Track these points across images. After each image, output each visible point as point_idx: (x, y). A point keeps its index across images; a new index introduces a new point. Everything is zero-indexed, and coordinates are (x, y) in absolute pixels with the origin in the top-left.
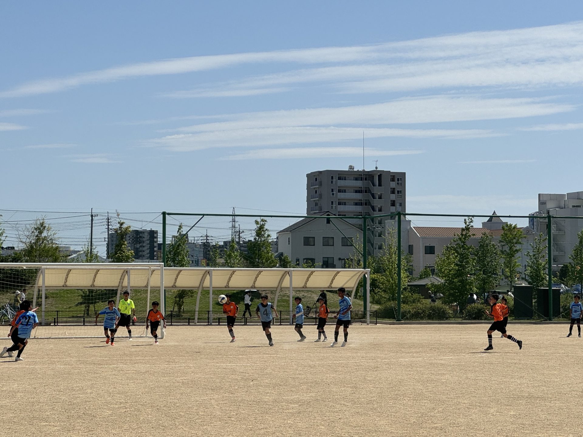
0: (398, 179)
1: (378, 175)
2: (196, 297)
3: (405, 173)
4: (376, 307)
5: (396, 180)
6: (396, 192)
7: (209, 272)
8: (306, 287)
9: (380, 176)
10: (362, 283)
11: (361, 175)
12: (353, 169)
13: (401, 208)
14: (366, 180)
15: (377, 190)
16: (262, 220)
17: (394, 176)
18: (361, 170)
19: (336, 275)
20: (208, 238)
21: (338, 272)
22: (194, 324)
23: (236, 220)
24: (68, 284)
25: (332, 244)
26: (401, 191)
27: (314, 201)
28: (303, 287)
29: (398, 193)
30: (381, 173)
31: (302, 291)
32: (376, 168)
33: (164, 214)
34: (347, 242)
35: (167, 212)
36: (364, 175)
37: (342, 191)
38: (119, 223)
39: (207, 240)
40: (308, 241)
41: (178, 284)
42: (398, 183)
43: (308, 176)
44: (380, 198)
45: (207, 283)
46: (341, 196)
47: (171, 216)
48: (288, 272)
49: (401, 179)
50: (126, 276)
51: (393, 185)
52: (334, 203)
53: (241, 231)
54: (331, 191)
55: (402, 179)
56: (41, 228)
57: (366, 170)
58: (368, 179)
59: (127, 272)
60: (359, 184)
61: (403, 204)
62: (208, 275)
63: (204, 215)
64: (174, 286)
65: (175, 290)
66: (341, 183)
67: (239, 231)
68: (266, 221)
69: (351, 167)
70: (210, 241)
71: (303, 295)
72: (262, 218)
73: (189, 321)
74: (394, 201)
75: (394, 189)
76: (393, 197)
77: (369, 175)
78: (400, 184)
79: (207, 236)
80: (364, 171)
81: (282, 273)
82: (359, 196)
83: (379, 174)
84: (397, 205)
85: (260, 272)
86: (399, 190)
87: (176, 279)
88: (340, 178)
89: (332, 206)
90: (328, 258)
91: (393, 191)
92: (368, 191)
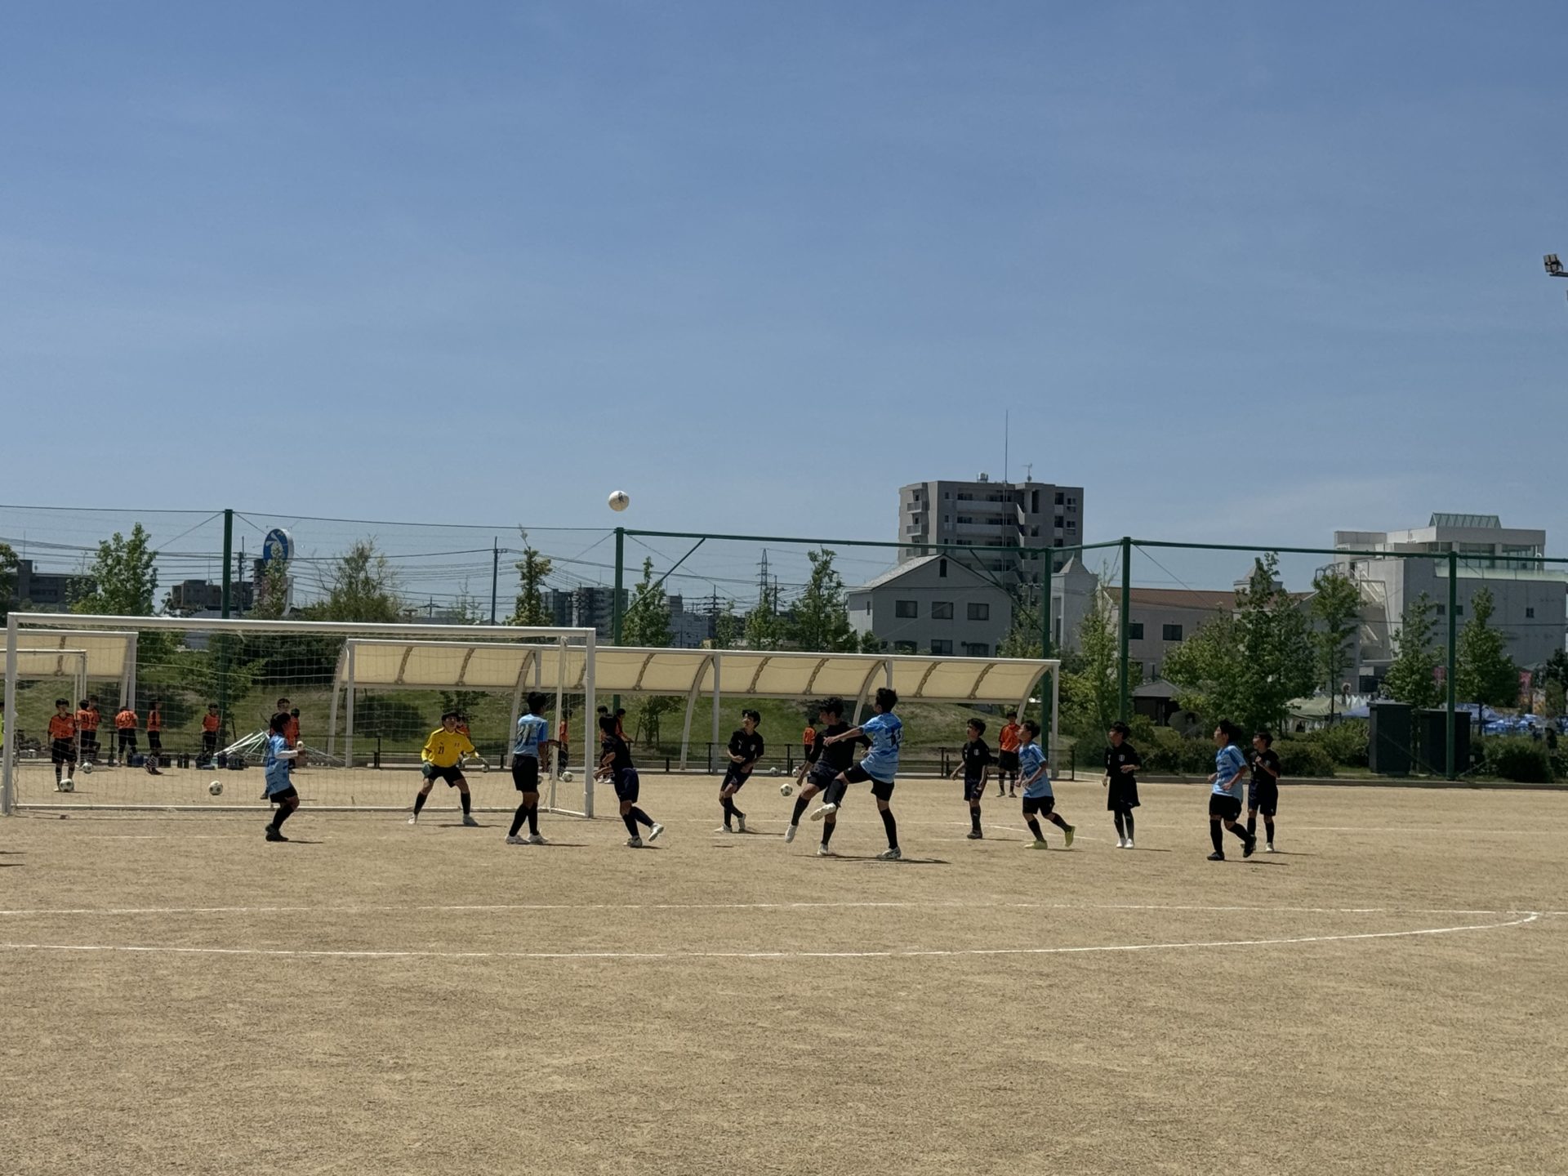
0: (1069, 500)
1: (1033, 492)
2: (685, 712)
3: (1083, 488)
4: (1069, 741)
5: (1065, 501)
7: (712, 660)
8: (921, 697)
9: (1035, 495)
11: (1000, 492)
12: (986, 481)
14: (1009, 500)
15: (1030, 520)
16: (825, 552)
17: (1062, 494)
18: (1000, 480)
19: (985, 672)
20: (717, 601)
21: (991, 665)
22: (679, 770)
23: (769, 562)
24: (407, 678)
25: (949, 615)
27: (913, 537)
28: (915, 696)
29: (1069, 526)
30: (1037, 488)
31: (911, 703)
33: (620, 532)
34: (978, 612)
35: (627, 528)
36: (1006, 490)
37: (966, 519)
38: (526, 552)
39: (715, 604)
40: (904, 610)
41: (646, 683)
42: (1068, 508)
43: (901, 491)
44: (1036, 534)
45: (708, 684)
46: (965, 528)
47: (634, 536)
48: (883, 663)
49: (1074, 499)
50: (533, 664)
51: (1060, 510)
52: (949, 541)
53: (779, 588)
54: (944, 519)
55: (1077, 501)
56: (360, 558)
57: (1011, 481)
58: (1012, 498)
59: (534, 655)
60: (997, 507)
62: (711, 666)
63: (704, 537)
64: (637, 688)
65: (645, 699)
66: (964, 505)
67: (776, 588)
68: (833, 553)
69: (984, 478)
70: (720, 606)
71: (913, 712)
72: (826, 547)
73: (668, 764)
75: (1062, 518)
76: (1059, 532)
77: (1015, 491)
78: (1072, 509)
79: (715, 598)
80: (1006, 483)
81: (871, 664)
82: (996, 530)
83: (1034, 490)
85: (824, 660)
86: (1071, 520)
87: (642, 674)
88: (962, 496)
90: (941, 641)
91: (1059, 522)
92: (1012, 521)
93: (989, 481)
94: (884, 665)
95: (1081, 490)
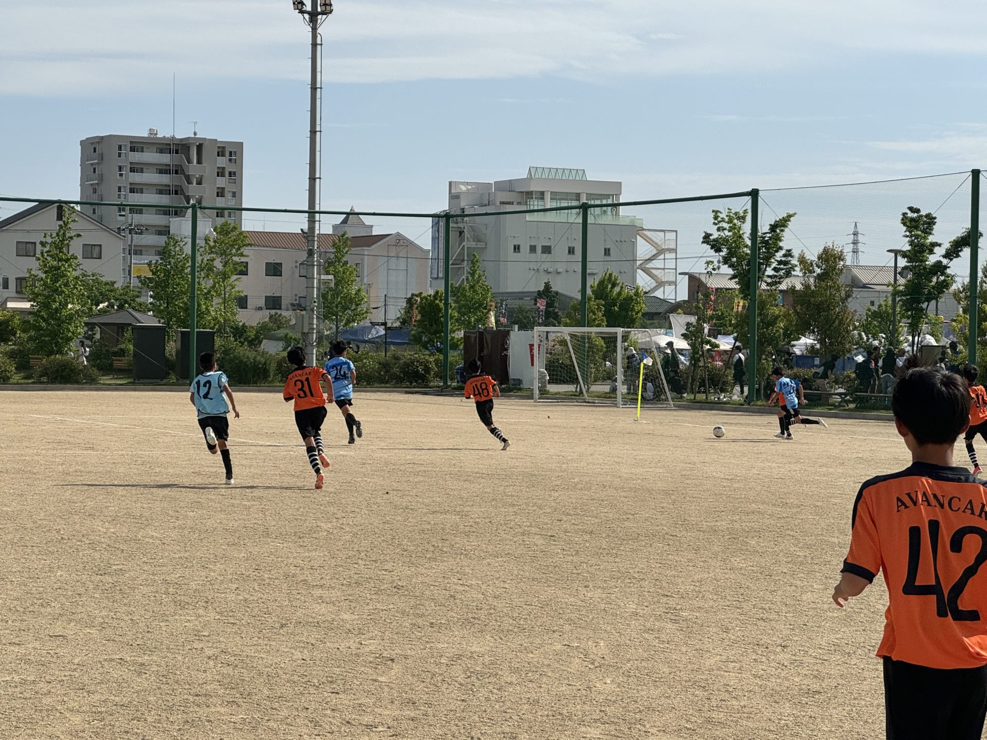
0: (231, 153)
1: (197, 146)
3: (242, 143)
5: (227, 154)
6: (227, 174)
9: (200, 148)
11: (170, 145)
12: (156, 134)
13: (234, 201)
14: (177, 152)
15: (193, 169)
17: (224, 148)
18: (168, 135)
26: (234, 173)
27: (91, 185)
29: (230, 176)
30: (201, 142)
32: (195, 134)
36: (173, 144)
37: (137, 170)
42: (230, 160)
43: (82, 143)
44: (199, 183)
46: (136, 178)
49: (235, 152)
51: (222, 162)
52: (122, 189)
54: (117, 169)
55: (237, 153)
57: (177, 137)
58: (180, 151)
60: (165, 159)
61: (237, 195)
66: (136, 157)
69: (152, 132)
74: (223, 189)
75: (223, 168)
76: (221, 182)
77: (181, 144)
78: (233, 161)
80: (173, 138)
82: (165, 179)
83: (198, 144)
84: (229, 196)
86: (232, 171)
88: (133, 149)
89: (119, 195)
91: (221, 173)
92: (179, 171)
93: (158, 136)
95: (240, 145)
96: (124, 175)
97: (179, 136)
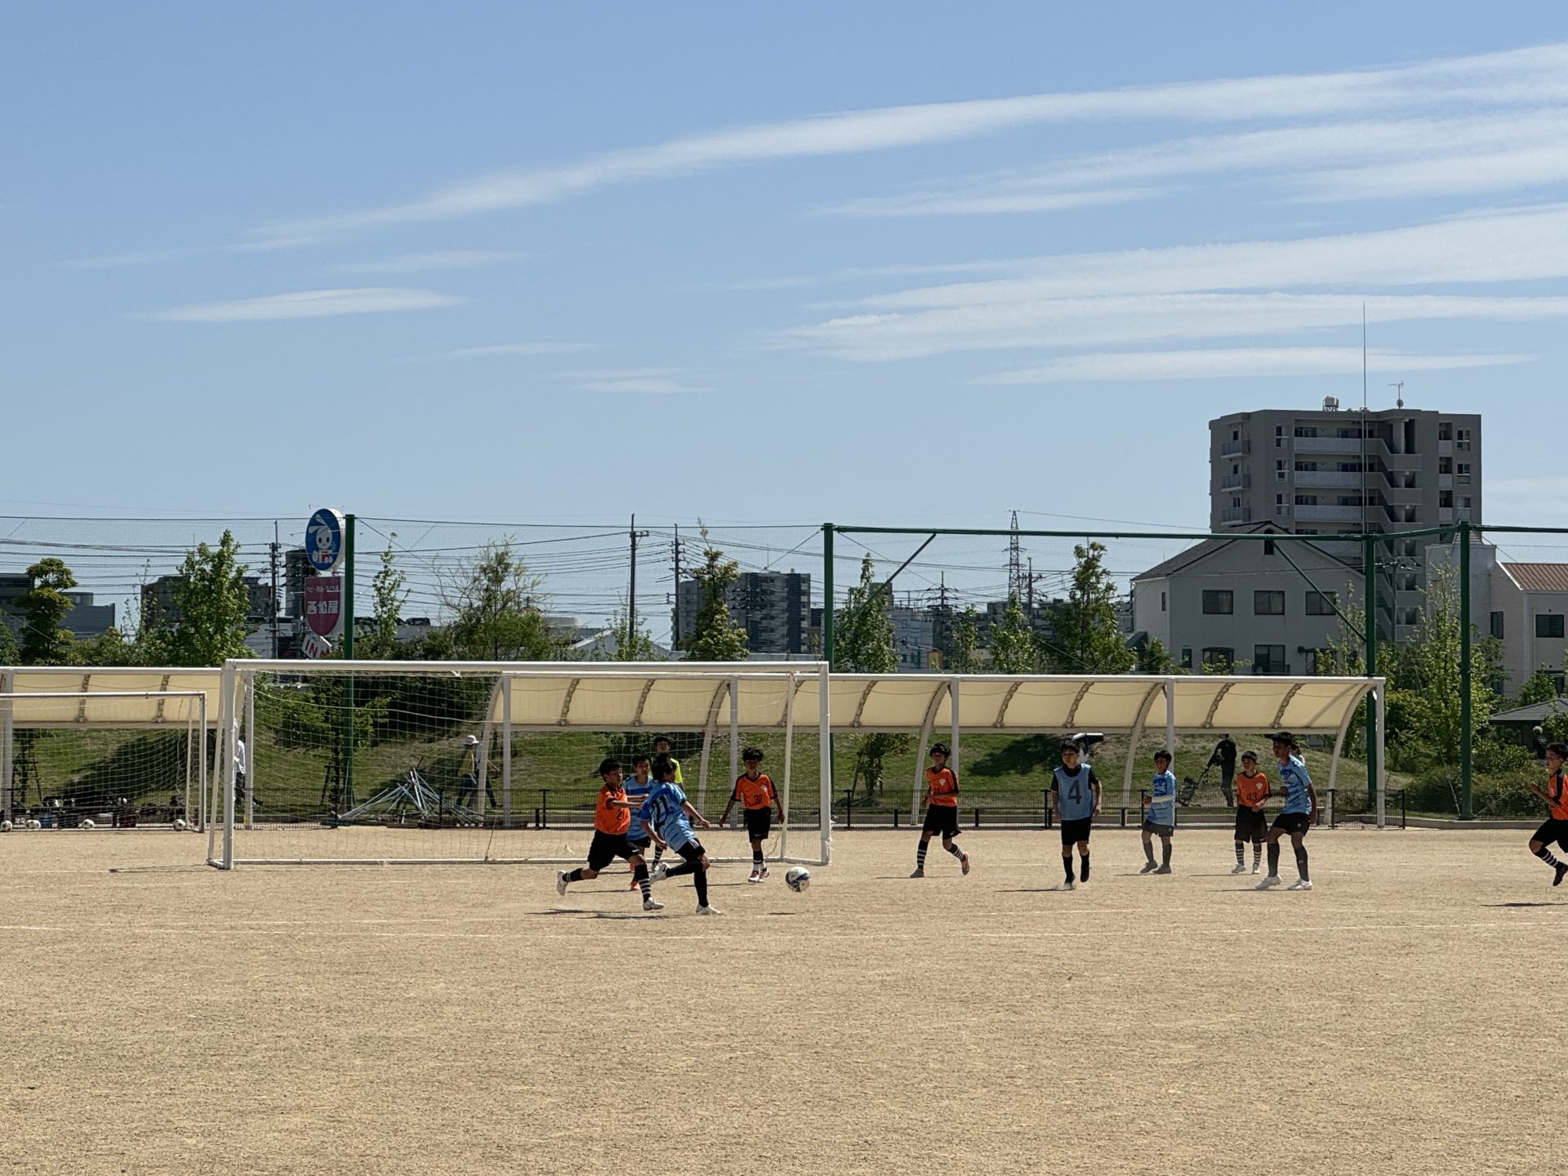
0: (1460, 434)
1: (1406, 423)
2: (917, 753)
3: (1479, 416)
4: (1403, 781)
5: (1455, 435)
6: (1455, 469)
7: (949, 687)
8: (1211, 727)
9: (1410, 427)
10: (1364, 715)
11: (1359, 423)
12: (1337, 406)
13: (1469, 514)
14: (1371, 435)
15: (1402, 464)
16: (1093, 546)
17: (1448, 425)
18: (1356, 408)
19: (1291, 694)
20: (946, 594)
21: (1298, 686)
22: (909, 825)
23: (1020, 546)
24: (572, 717)
25: (1280, 610)
26: (1467, 467)
27: (1231, 493)
28: (1204, 727)
29: (1460, 471)
30: (1412, 418)
31: (1201, 736)
32: (1400, 403)
33: (828, 529)
34: (1320, 605)
35: (837, 524)
36: (1365, 422)
37: (1306, 466)
38: (706, 554)
39: (943, 598)
40: (1216, 603)
41: (865, 719)
42: (1460, 445)
43: (1213, 425)
44: (1410, 484)
45: (944, 716)
46: (1305, 479)
47: (846, 534)
48: (1162, 686)
49: (1468, 432)
50: (727, 699)
51: (1446, 448)
52: (1284, 499)
53: (1034, 575)
54: (1275, 465)
55: (1471, 434)
56: (497, 569)
57: (1373, 408)
58: (1376, 434)
59: (729, 685)
60: (1353, 446)
61: (1473, 502)
62: (948, 694)
63: (935, 532)
64: (856, 724)
65: (860, 734)
66: (1304, 445)
67: (1030, 575)
68: (1102, 548)
69: (1330, 402)
70: (950, 602)
71: (1204, 748)
72: (1092, 540)
73: (896, 818)
74: (1449, 493)
75: (1449, 460)
76: (1446, 482)
77: (1379, 422)
78: (1465, 447)
79: (943, 590)
80: (1365, 412)
81: (1147, 687)
82: (1352, 480)
83: (1407, 420)
84: (1459, 504)
85: (1088, 685)
86: (1464, 462)
87: (861, 705)
88: (1299, 433)
89: (1279, 508)
90: (1269, 646)
91: (1446, 467)
92: (1376, 466)
93: (1339, 410)
94: (1163, 688)
95: (1477, 419)
96: (1286, 476)
97: (1375, 407)
